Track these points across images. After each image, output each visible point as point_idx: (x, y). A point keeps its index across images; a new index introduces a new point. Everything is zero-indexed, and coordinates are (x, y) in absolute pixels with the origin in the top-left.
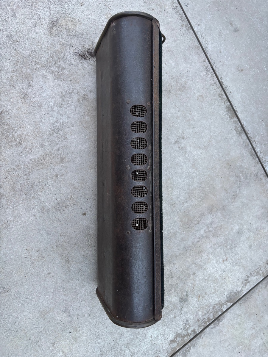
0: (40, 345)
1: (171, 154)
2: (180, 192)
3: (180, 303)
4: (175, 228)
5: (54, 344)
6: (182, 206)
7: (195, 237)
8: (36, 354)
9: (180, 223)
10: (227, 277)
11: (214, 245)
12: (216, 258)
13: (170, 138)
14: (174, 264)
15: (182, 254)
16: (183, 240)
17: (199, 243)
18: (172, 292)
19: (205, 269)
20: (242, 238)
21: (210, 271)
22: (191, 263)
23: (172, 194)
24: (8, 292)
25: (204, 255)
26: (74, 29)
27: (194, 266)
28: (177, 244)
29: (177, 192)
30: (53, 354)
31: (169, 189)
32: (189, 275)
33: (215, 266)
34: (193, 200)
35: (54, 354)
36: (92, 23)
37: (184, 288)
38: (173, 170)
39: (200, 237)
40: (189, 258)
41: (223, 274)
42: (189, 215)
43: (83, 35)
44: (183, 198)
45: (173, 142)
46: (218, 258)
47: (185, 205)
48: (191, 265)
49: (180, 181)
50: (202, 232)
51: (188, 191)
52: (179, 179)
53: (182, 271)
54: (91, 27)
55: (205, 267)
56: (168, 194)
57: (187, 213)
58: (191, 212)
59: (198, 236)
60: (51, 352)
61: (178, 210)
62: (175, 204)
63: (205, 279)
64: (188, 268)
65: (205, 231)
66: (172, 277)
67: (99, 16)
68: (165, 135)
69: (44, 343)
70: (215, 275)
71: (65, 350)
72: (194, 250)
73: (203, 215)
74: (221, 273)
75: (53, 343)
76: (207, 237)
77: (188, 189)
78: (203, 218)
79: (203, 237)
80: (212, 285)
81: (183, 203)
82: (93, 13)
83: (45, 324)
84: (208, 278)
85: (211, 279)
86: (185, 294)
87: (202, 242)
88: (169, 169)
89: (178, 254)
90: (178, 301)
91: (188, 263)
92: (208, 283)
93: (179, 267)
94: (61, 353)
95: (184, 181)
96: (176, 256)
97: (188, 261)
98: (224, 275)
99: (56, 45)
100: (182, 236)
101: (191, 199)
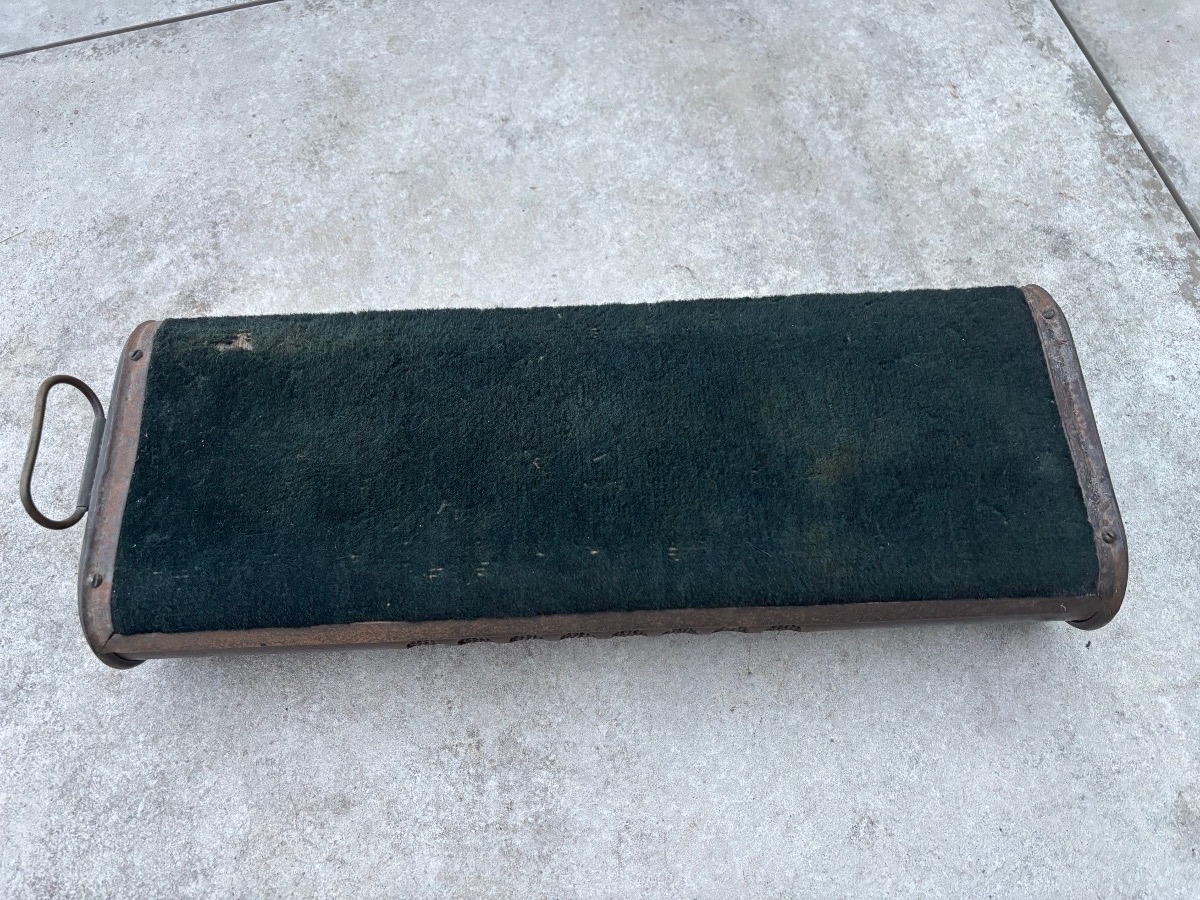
0: (1114, 768)
1: (545, 167)
2: (681, 170)
3: (1072, 259)
4: (800, 213)
5: (1123, 714)
6: (732, 174)
7: (847, 162)
8: (1148, 793)
9: (786, 193)
10: (1016, 97)
11: (891, 113)
12: (938, 115)
13: (491, 157)
14: (924, 244)
15: (894, 211)
16: (846, 199)
17: (873, 154)
18: (1024, 273)
19: (968, 156)
20: (895, 25)
21: (978, 142)
22: (933, 194)
23: (679, 195)
24: (872, 823)
25: (919, 147)
26: (41, 352)
27: (946, 188)
28: (855, 218)
29: (677, 177)
30: (1163, 730)
31: (661, 198)
32: (976, 207)
33: (968, 123)
34: (721, 137)
35: (1162, 726)
36: (43, 294)
37: (1017, 234)
38: (600, 171)
39: (851, 147)
40: (914, 193)
41: (1000, 108)
42: (768, 160)
43: (67, 330)
44: (705, 165)
45: (509, 152)
46: (940, 110)
47: (730, 164)
48: (942, 195)
49: (644, 161)
50: (836, 138)
51: (684, 144)
52: (638, 163)
53: (957, 226)
54: (55, 300)
55: (960, 155)
56: (677, 205)
57: (760, 165)
58: (759, 152)
59: (846, 152)
60: (1151, 733)
61: (741, 189)
62: (715, 193)
63: (1004, 163)
64: (949, 205)
65: (834, 129)
66: (969, 261)
67: (30, 269)
68: (477, 168)
69: (1111, 751)
70: (1000, 131)
71: (1156, 682)
72: (891, 174)
73: (778, 123)
74: (995, 112)
75: (1116, 717)
76: (859, 126)
77: (678, 142)
78: (790, 123)
79: (855, 137)
80: (1032, 148)
81: (720, 170)
82: (16, 282)
83: (1036, 723)
84: (1003, 153)
85: (1007, 147)
86: (1039, 236)
87: (872, 144)
88: (593, 183)
89: (892, 224)
90: (1059, 263)
91: (932, 203)
92: (1019, 159)
93: (939, 234)
94: (1162, 699)
95: (649, 151)
96: (898, 232)
97: (925, 203)
98: (1006, 106)
99: (66, 418)
100: (833, 199)
101: (715, 144)
